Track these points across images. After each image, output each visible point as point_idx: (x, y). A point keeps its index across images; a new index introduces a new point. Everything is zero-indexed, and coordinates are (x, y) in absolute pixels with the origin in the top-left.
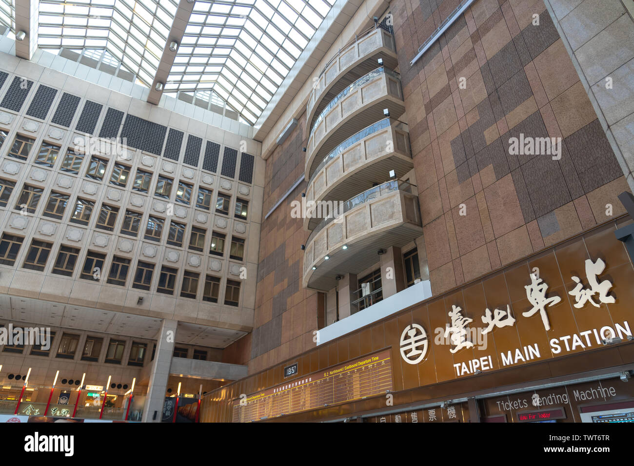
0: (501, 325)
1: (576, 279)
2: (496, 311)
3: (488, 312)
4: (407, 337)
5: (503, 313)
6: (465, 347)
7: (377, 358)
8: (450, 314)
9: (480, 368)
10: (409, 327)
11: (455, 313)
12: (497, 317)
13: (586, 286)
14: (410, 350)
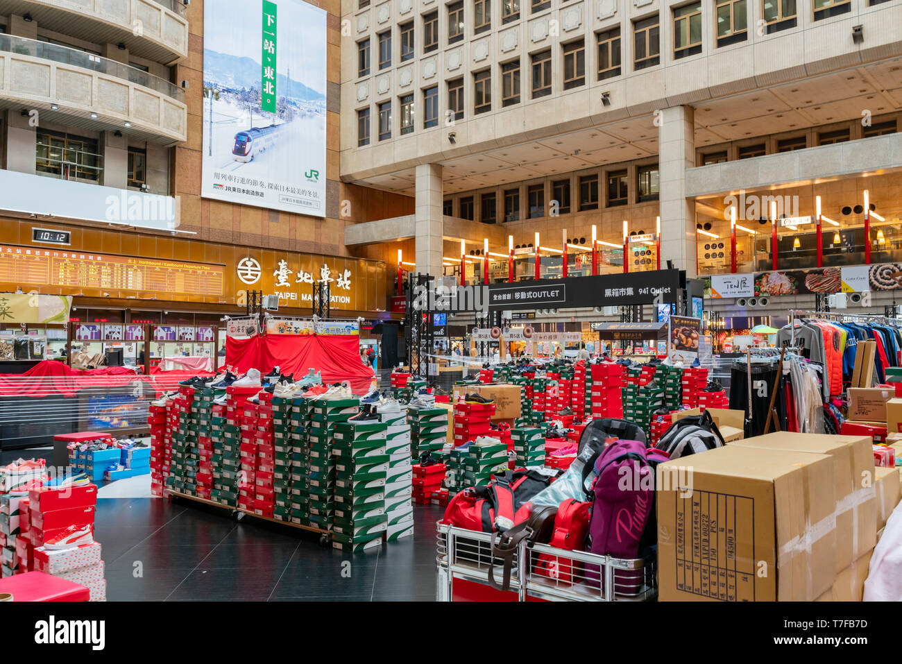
0: (307, 281)
1: (341, 275)
2: (306, 274)
3: (302, 272)
4: (244, 264)
5: (309, 276)
6: (285, 285)
7: (209, 268)
8: (280, 264)
9: (290, 297)
10: (247, 259)
11: (283, 264)
12: (306, 277)
13: (343, 280)
14: (247, 274)
